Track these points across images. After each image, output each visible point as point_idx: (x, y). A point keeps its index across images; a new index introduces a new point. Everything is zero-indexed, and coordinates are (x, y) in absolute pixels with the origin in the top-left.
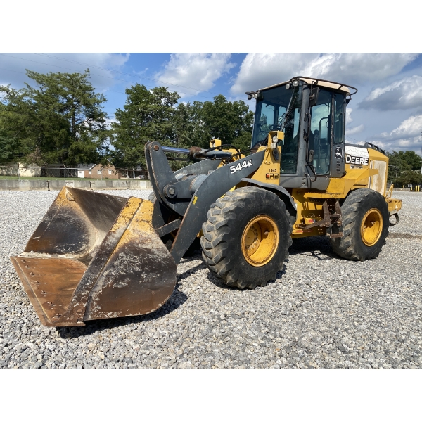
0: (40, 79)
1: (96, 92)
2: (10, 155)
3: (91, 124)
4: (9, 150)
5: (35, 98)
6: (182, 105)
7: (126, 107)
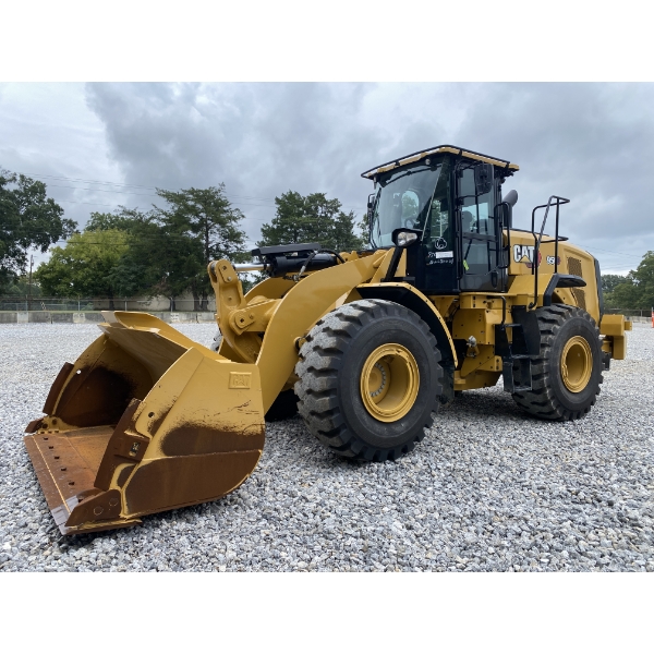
0: (170, 197)
1: (233, 207)
2: (134, 287)
3: (227, 246)
4: (133, 281)
5: (164, 220)
6: (342, 214)
7: (274, 222)
